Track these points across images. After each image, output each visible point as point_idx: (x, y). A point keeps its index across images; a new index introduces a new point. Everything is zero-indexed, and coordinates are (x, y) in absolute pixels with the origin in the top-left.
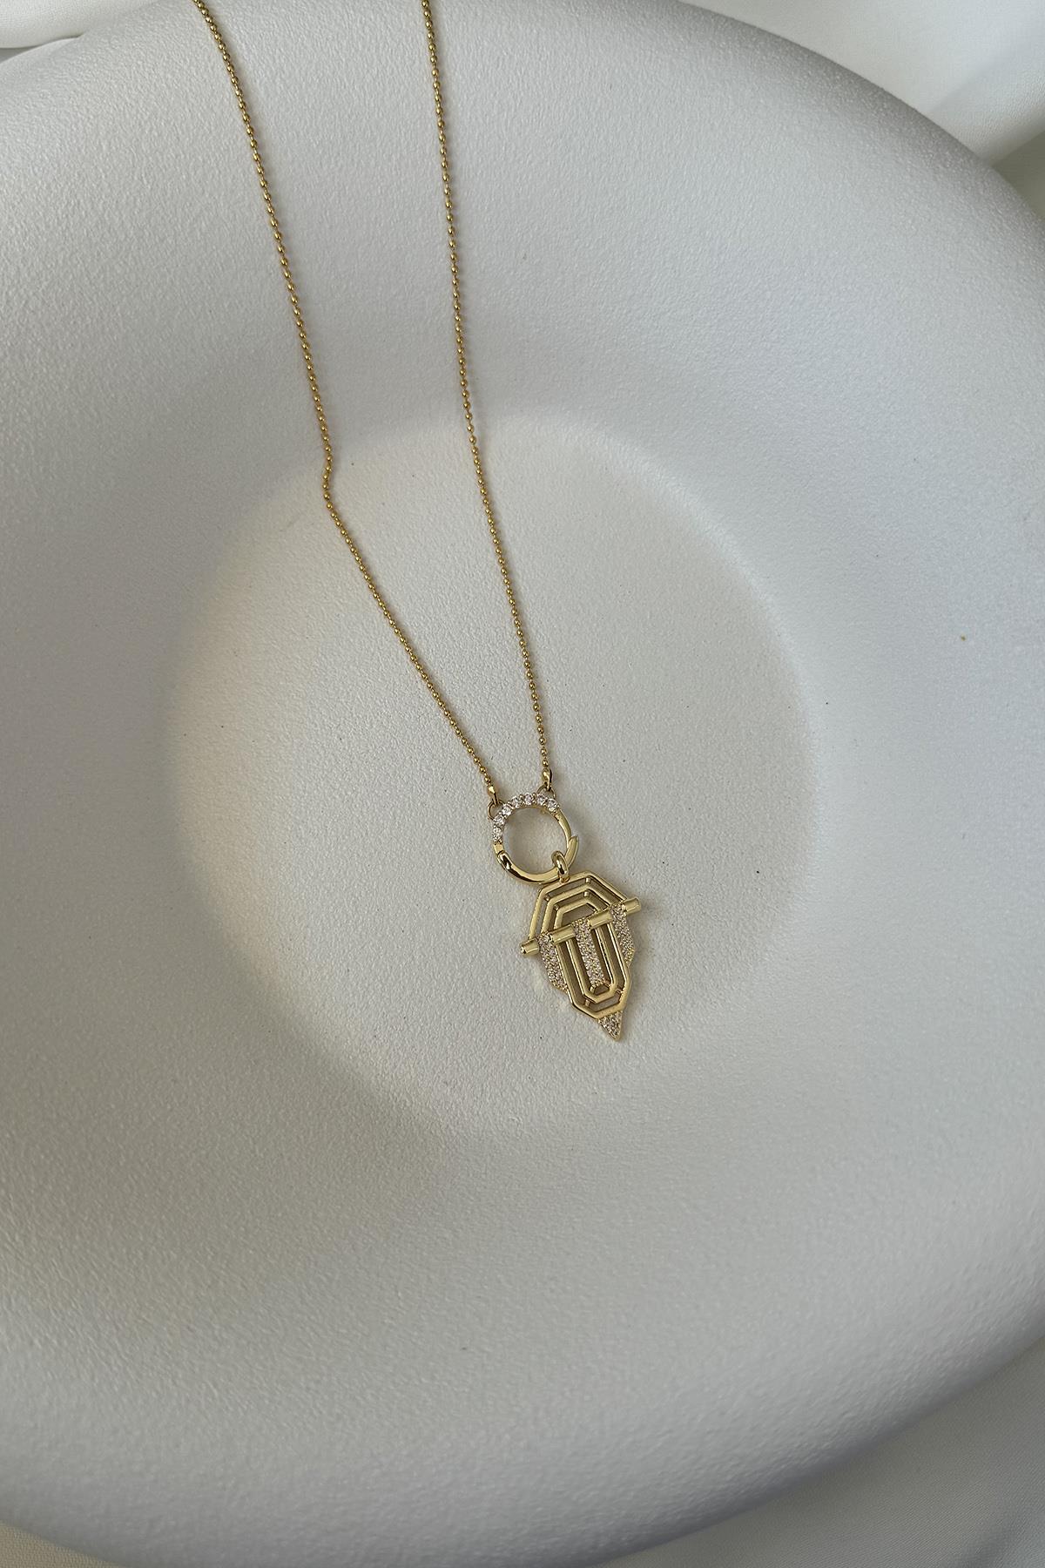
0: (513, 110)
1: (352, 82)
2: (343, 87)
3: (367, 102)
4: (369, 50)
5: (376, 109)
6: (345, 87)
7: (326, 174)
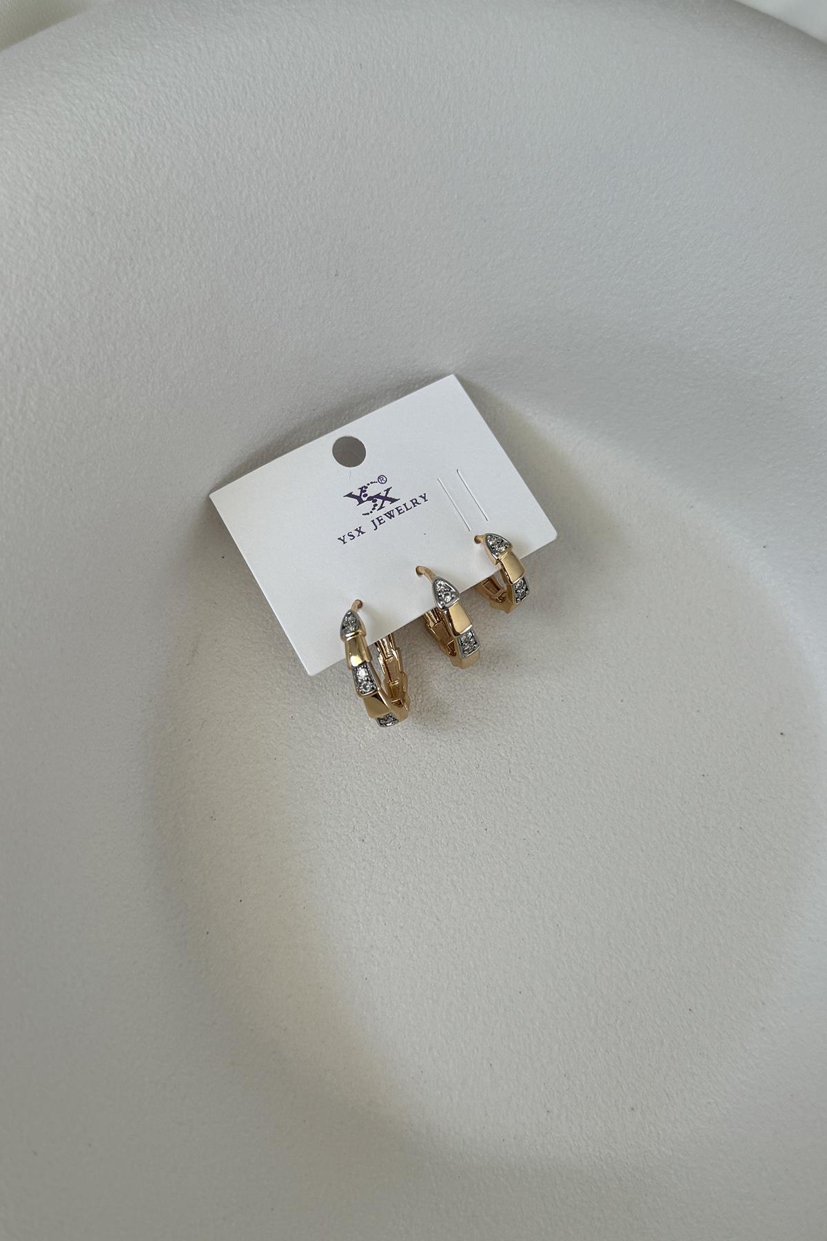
0: (279, 131)
1: (114, 176)
2: (108, 186)
3: (138, 191)
4: (115, 135)
5: (150, 195)
6: (110, 185)
7: (127, 285)
